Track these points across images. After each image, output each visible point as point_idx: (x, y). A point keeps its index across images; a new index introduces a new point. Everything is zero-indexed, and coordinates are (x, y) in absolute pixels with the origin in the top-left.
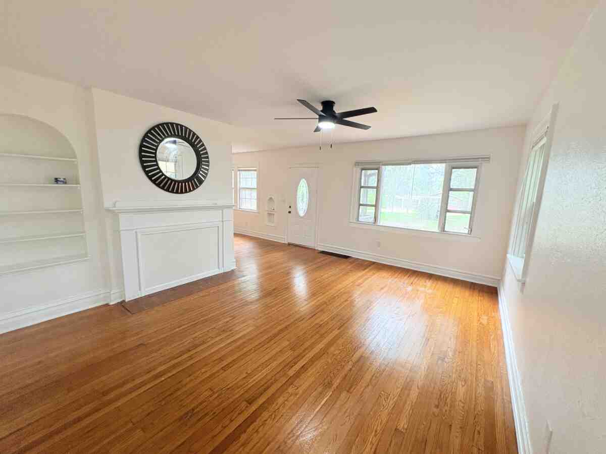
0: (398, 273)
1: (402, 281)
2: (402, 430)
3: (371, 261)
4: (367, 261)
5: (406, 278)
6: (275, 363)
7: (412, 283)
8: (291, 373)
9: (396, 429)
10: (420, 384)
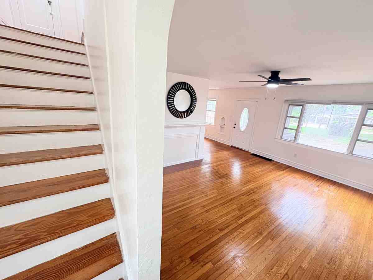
0: (308, 177)
1: (311, 183)
2: (304, 268)
3: (288, 166)
4: (285, 165)
5: (314, 181)
6: (231, 215)
7: (318, 186)
8: (240, 222)
9: (300, 266)
10: (318, 249)
